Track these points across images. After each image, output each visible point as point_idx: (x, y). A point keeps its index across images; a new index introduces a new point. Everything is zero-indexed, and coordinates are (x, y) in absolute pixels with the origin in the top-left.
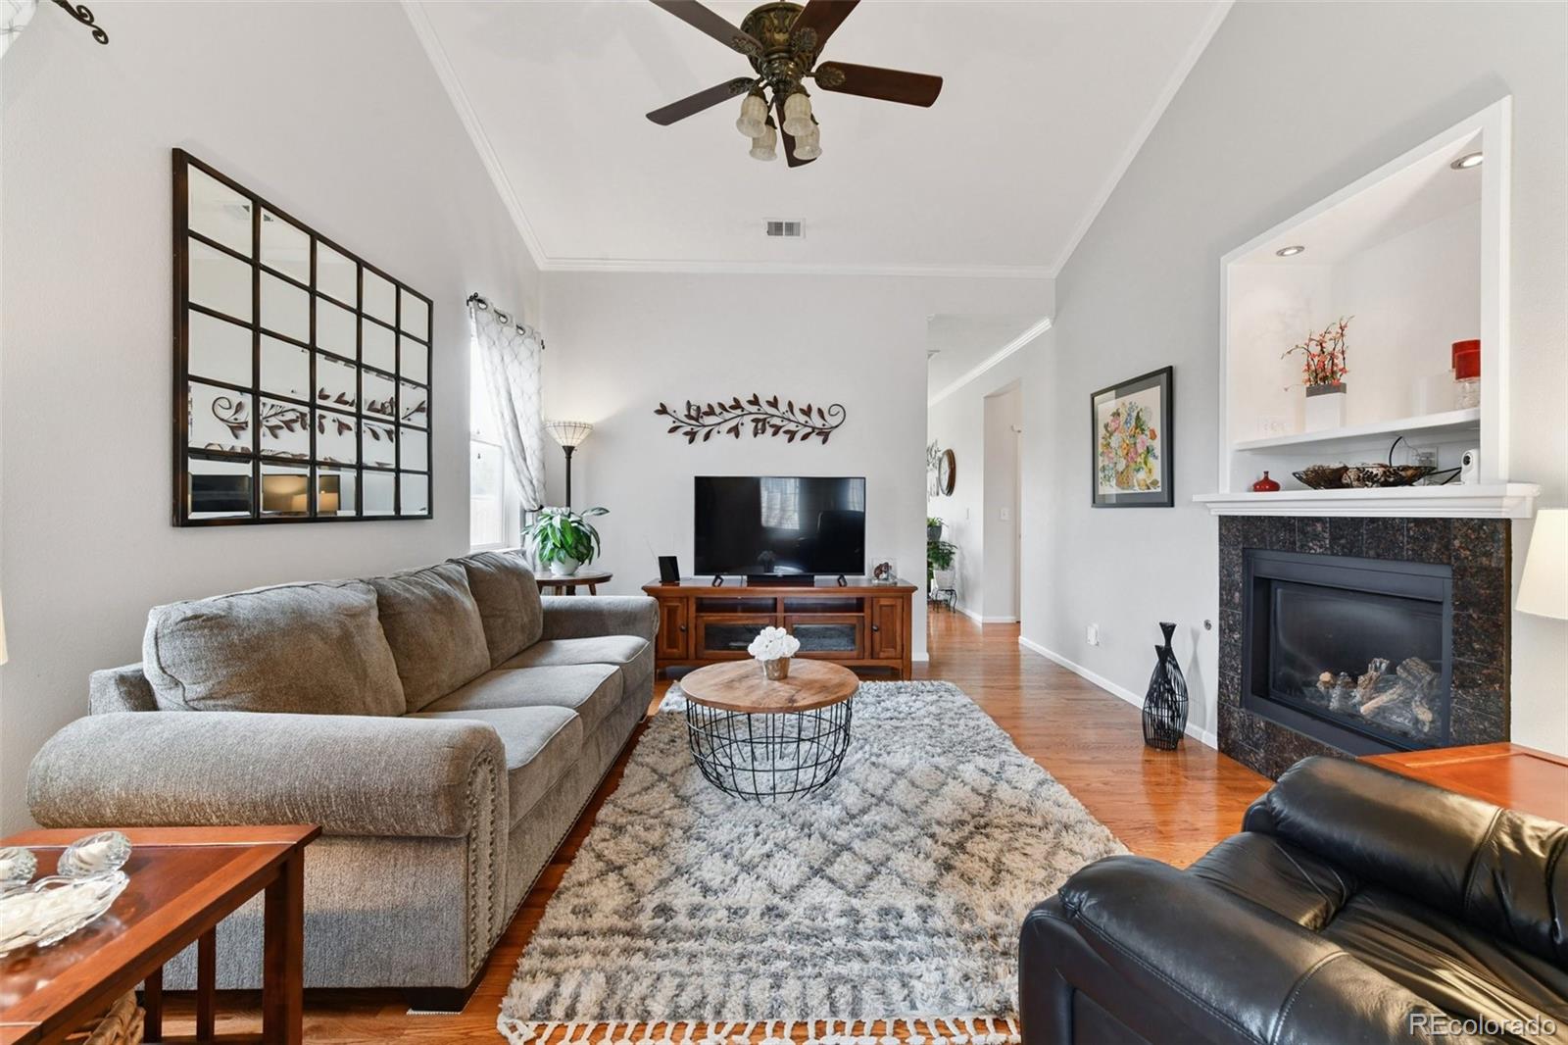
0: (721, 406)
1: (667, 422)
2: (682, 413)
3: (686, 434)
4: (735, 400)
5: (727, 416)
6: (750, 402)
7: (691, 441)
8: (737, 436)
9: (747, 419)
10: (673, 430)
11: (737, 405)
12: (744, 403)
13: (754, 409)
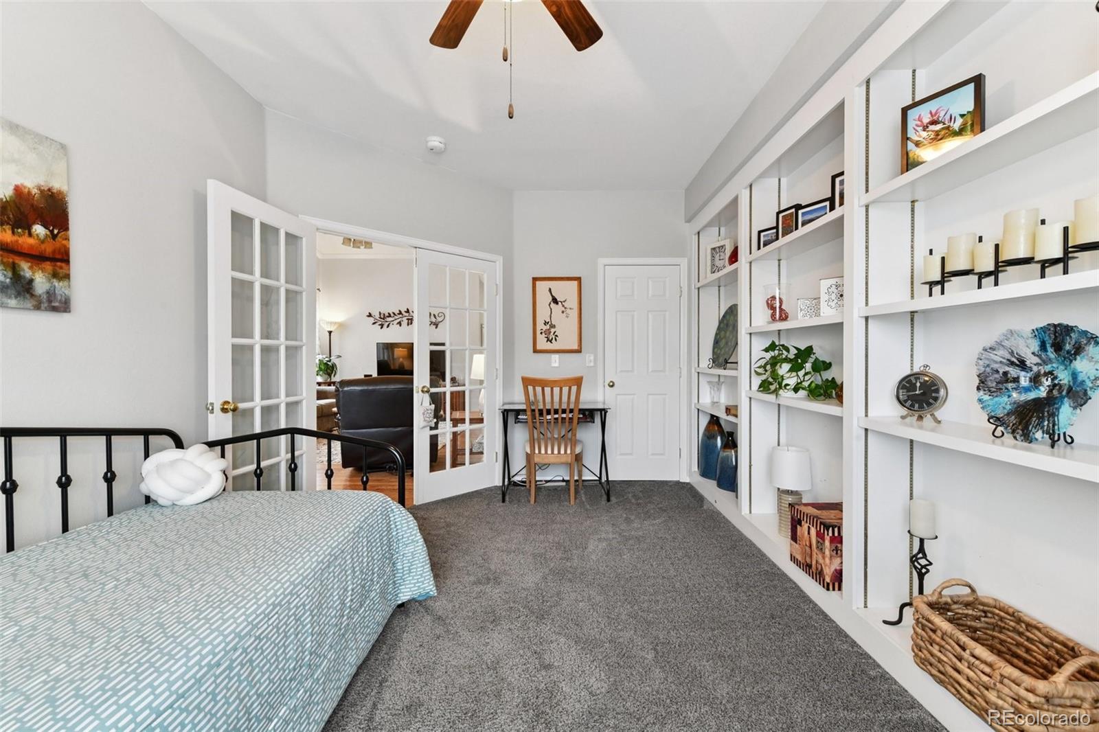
0: (394, 313)
1: (372, 320)
2: (377, 316)
3: (380, 325)
4: (400, 311)
5: (396, 317)
6: (405, 312)
7: (382, 328)
8: (400, 326)
9: (405, 319)
10: (374, 323)
11: (400, 313)
12: (403, 312)
13: (407, 314)
